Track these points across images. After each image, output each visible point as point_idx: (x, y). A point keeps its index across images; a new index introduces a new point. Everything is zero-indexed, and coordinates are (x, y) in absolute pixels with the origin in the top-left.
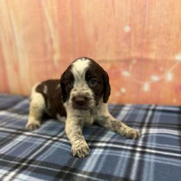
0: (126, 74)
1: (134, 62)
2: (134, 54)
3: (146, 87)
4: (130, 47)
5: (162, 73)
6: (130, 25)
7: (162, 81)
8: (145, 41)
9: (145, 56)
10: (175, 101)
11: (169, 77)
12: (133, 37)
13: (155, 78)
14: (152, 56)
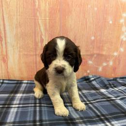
0: (90, 62)
1: (95, 56)
2: (96, 52)
3: (100, 69)
4: (94, 48)
5: (108, 61)
6: (95, 36)
7: (107, 66)
8: (101, 45)
9: (101, 53)
10: (113, 75)
11: (111, 63)
12: (95, 43)
13: (105, 64)
14: (104, 53)
